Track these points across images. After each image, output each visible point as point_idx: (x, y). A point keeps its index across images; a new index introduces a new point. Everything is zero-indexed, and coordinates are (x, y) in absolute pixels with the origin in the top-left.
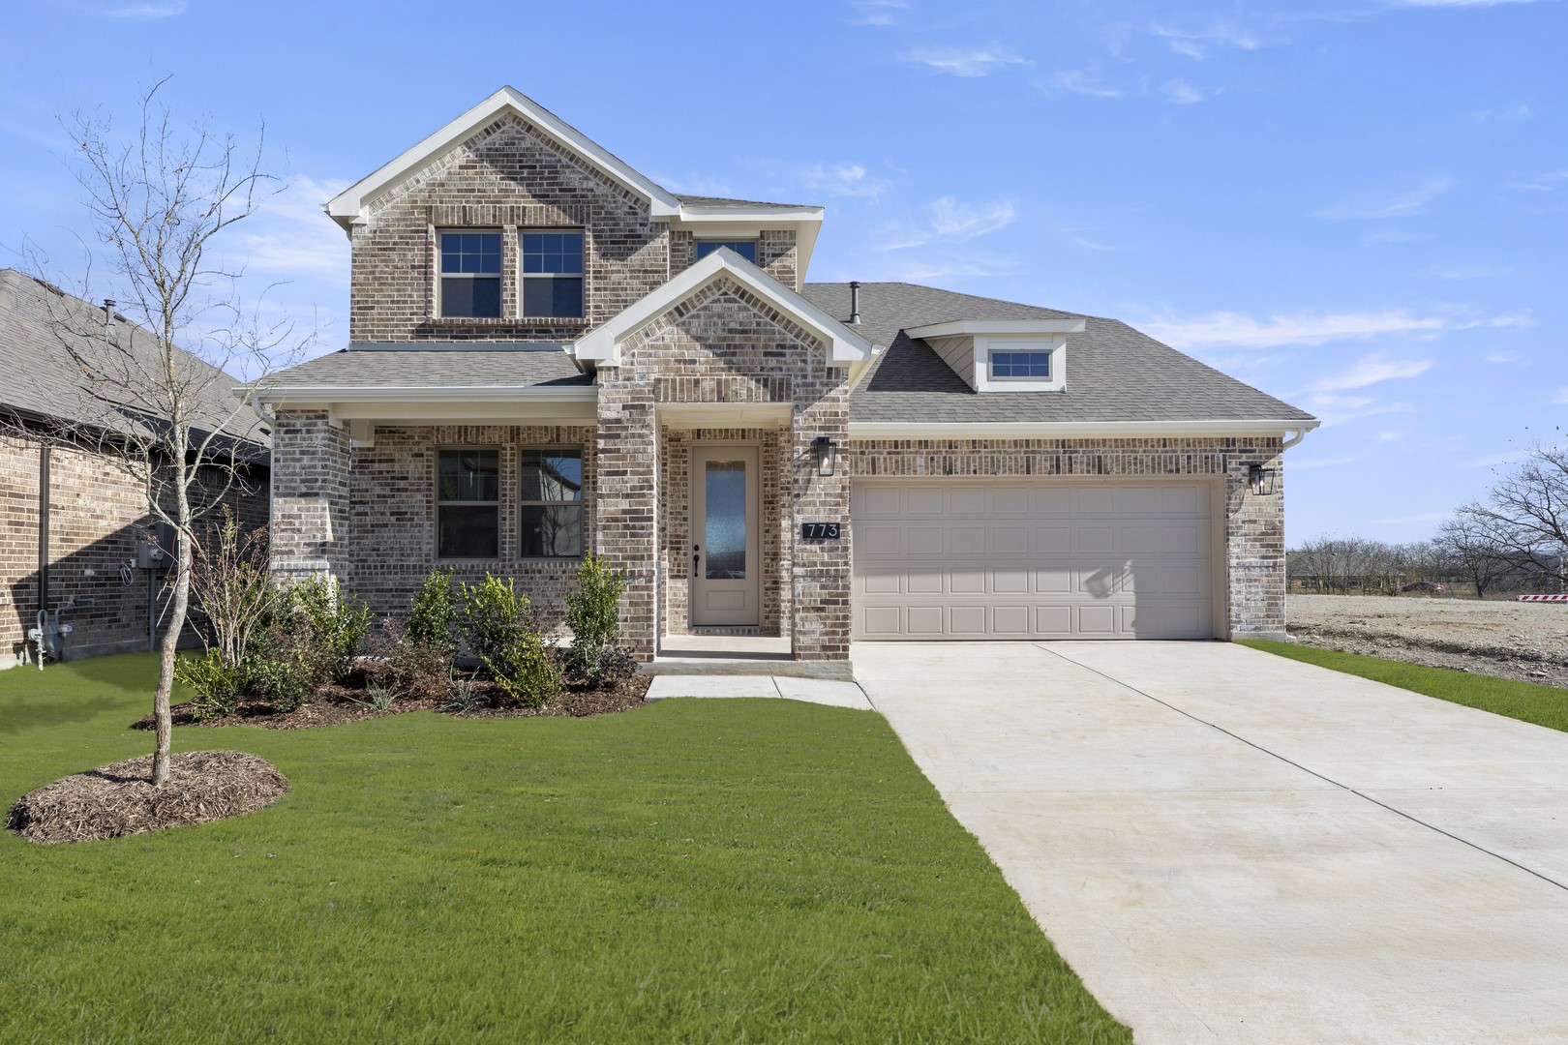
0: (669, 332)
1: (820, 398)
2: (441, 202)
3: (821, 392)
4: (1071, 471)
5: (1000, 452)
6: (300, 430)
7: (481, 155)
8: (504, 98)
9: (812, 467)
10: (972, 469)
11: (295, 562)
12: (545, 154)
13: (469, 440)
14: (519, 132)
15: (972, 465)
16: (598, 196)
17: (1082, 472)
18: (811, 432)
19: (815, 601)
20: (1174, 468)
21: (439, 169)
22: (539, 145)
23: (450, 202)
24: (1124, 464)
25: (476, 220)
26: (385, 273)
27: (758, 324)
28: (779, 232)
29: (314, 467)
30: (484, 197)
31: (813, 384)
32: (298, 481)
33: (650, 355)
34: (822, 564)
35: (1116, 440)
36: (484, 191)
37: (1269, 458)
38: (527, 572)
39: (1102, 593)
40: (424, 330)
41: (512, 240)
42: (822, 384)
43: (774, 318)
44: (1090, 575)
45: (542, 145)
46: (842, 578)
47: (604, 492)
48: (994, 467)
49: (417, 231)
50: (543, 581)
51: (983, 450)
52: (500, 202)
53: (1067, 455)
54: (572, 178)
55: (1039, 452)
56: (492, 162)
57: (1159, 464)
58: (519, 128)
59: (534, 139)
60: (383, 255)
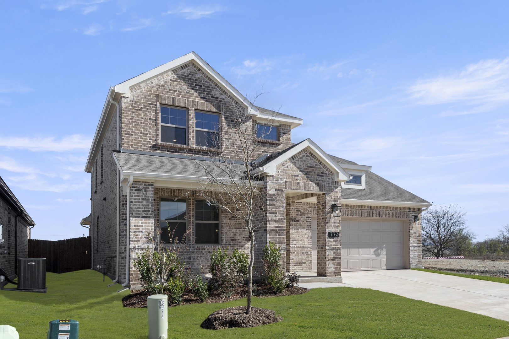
0: (290, 165)
1: (333, 191)
2: (163, 93)
3: (333, 189)
4: (372, 216)
5: (354, 209)
6: (142, 190)
7: (179, 77)
8: (190, 57)
9: (331, 214)
10: (346, 214)
11: (141, 245)
12: (206, 82)
13: (175, 195)
14: (194, 70)
15: (346, 213)
16: (226, 102)
17: (375, 217)
18: (331, 202)
19: (332, 257)
20: (397, 216)
21: (161, 79)
22: (203, 77)
23: (166, 94)
24: (385, 214)
25: (178, 103)
26: (138, 120)
27: (316, 165)
28: (286, 125)
29: (148, 205)
30: (181, 94)
31: (331, 187)
32: (141, 211)
33: (284, 173)
34: (334, 245)
35: (383, 207)
36: (181, 92)
37: (419, 214)
38: (199, 249)
39: (378, 255)
40: (155, 147)
41: (192, 113)
42: (333, 186)
43: (320, 163)
44: (375, 249)
45: (204, 78)
46: (339, 250)
47: (269, 220)
48: (352, 214)
49: (152, 104)
50: (206, 253)
51: (349, 208)
52: (187, 98)
53: (371, 211)
54: (216, 93)
55: (364, 209)
56: (184, 80)
57: (394, 215)
58: (195, 69)
59: (201, 75)
60: (136, 112)
